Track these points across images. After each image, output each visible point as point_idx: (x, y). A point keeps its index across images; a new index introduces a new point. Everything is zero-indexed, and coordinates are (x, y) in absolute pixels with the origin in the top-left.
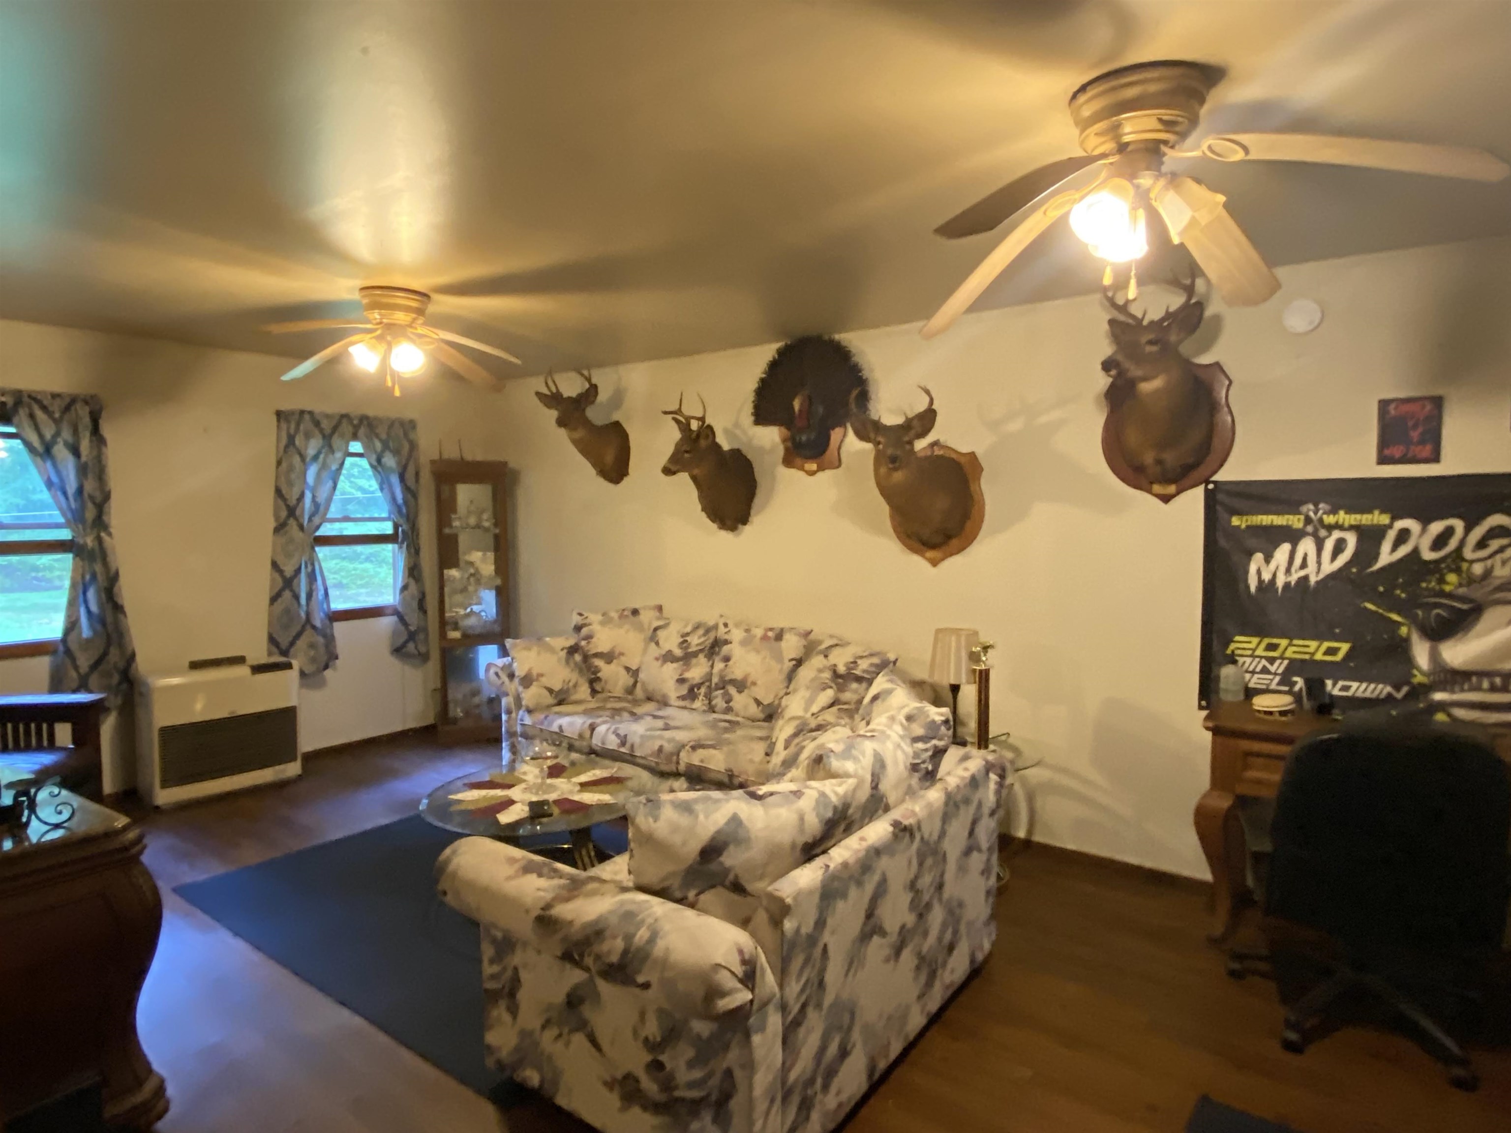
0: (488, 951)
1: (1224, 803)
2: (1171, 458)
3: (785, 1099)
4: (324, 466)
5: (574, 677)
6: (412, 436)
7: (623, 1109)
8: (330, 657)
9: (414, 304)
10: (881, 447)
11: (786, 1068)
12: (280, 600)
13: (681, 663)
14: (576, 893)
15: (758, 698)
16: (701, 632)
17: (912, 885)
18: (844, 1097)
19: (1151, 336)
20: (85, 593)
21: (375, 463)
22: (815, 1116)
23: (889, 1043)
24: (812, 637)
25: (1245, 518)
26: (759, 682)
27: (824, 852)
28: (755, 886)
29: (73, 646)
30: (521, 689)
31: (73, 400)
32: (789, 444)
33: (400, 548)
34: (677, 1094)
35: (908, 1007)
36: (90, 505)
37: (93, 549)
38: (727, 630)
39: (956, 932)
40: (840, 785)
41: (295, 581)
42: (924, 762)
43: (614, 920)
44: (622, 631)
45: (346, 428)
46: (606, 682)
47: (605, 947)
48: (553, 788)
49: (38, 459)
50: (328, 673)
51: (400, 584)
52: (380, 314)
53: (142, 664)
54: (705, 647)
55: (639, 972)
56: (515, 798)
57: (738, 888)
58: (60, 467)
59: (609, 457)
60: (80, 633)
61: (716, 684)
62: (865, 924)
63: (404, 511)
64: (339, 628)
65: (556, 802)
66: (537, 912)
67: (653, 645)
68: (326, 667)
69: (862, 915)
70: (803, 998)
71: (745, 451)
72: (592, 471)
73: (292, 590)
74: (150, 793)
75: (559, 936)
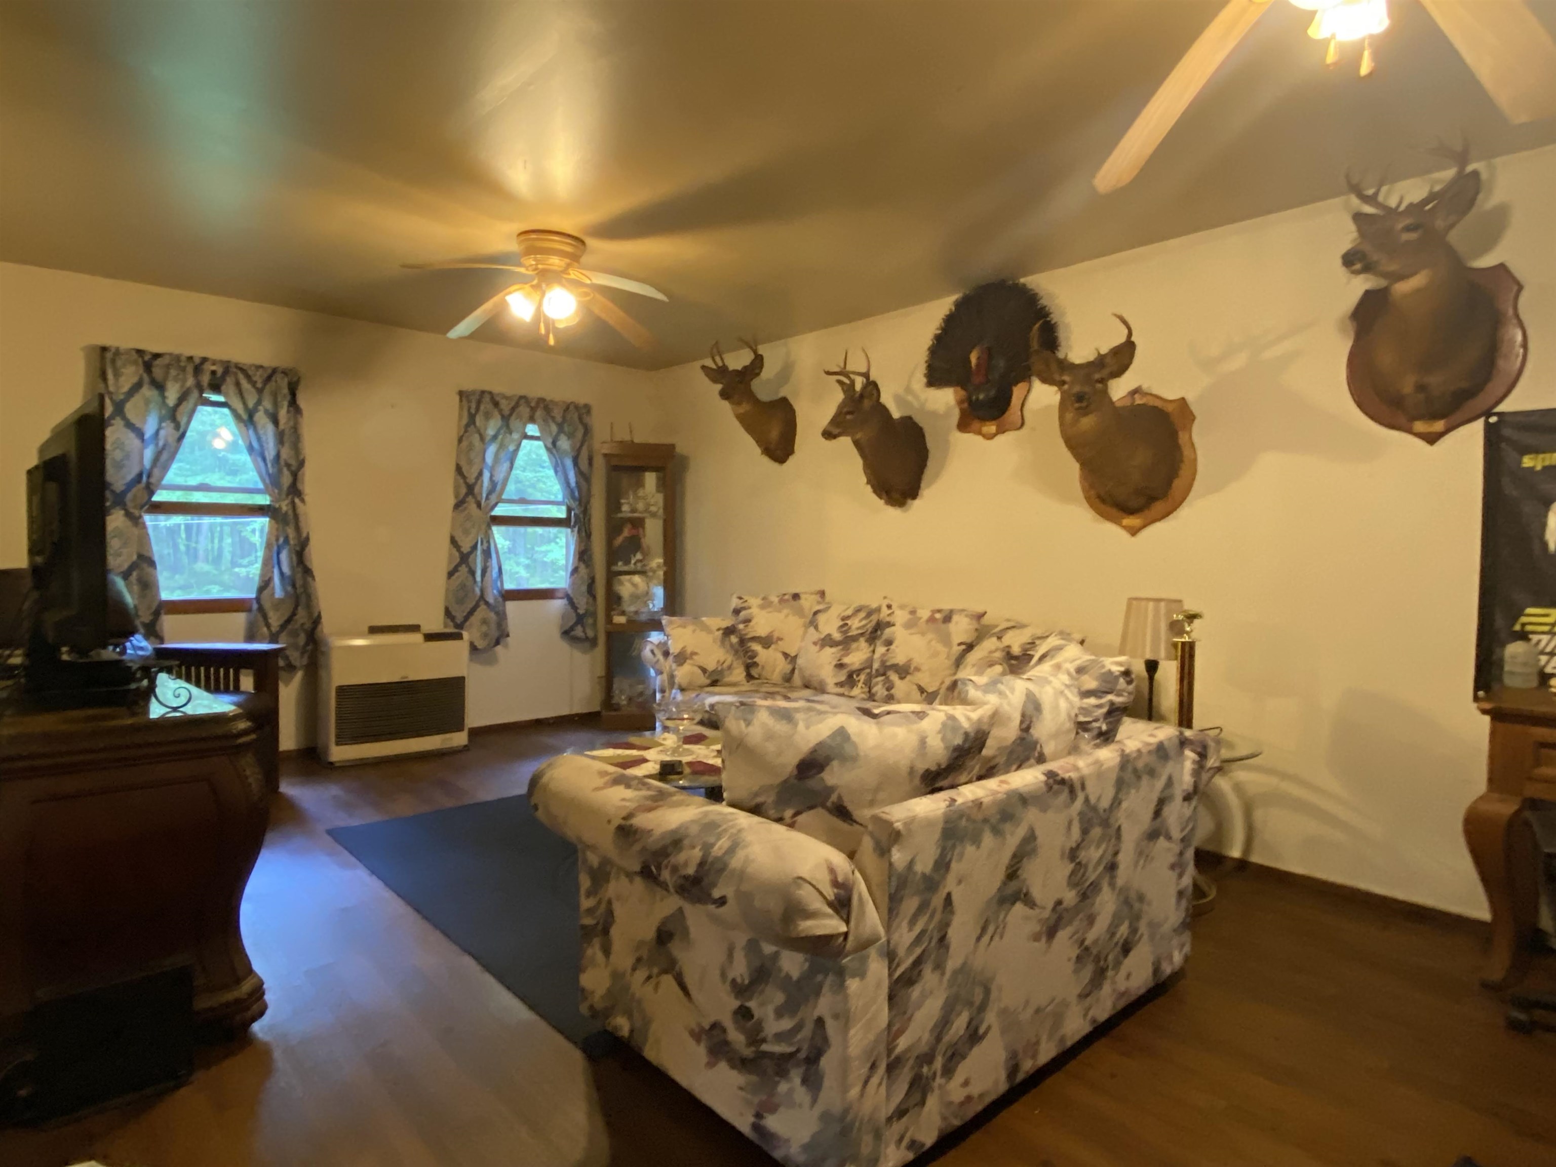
0: (585, 882)
1: (1506, 808)
2: (1437, 381)
3: (892, 1068)
4: (502, 446)
5: (729, 658)
6: (587, 419)
7: (711, 1065)
8: (501, 636)
9: (568, 249)
10: (1066, 387)
11: (892, 1033)
12: (457, 574)
13: (840, 647)
14: (660, 803)
15: (921, 685)
16: (862, 615)
17: (1073, 854)
18: (975, 1090)
19: (1408, 221)
20: (278, 553)
21: (550, 445)
22: (932, 1102)
23: (1037, 1043)
24: (986, 620)
25: (1541, 456)
26: (924, 668)
27: (953, 786)
28: (863, 814)
29: (267, 605)
30: (674, 666)
31: (274, 371)
32: (966, 405)
33: (572, 531)
34: (765, 1047)
35: (1065, 1004)
36: (286, 472)
37: (286, 513)
38: (890, 612)
39: (1134, 930)
40: (974, 710)
41: (472, 556)
42: (1096, 720)
43: (694, 830)
44: (781, 616)
45: (524, 410)
46: (763, 667)
47: (681, 857)
48: (691, 753)
49: (242, 425)
50: (499, 648)
51: (570, 569)
52: (535, 260)
53: (327, 627)
54: (867, 631)
55: (714, 885)
56: (648, 757)
57: (842, 812)
58: (261, 432)
59: (774, 434)
60: (273, 594)
61: (877, 670)
62: (1004, 884)
63: (577, 494)
64: (511, 607)
65: (690, 764)
66: (617, 822)
67: (812, 629)
68: (497, 643)
69: (1001, 875)
70: (918, 951)
71: (918, 419)
72: (758, 450)
73: (468, 566)
74: (326, 749)
75: (637, 847)
